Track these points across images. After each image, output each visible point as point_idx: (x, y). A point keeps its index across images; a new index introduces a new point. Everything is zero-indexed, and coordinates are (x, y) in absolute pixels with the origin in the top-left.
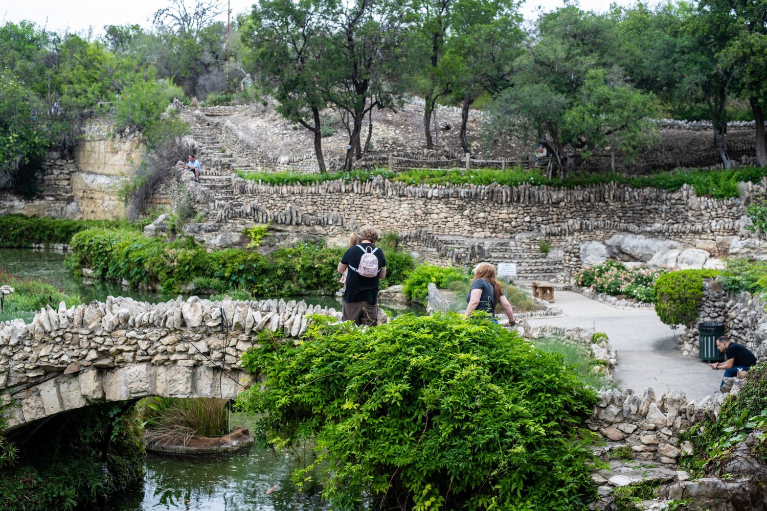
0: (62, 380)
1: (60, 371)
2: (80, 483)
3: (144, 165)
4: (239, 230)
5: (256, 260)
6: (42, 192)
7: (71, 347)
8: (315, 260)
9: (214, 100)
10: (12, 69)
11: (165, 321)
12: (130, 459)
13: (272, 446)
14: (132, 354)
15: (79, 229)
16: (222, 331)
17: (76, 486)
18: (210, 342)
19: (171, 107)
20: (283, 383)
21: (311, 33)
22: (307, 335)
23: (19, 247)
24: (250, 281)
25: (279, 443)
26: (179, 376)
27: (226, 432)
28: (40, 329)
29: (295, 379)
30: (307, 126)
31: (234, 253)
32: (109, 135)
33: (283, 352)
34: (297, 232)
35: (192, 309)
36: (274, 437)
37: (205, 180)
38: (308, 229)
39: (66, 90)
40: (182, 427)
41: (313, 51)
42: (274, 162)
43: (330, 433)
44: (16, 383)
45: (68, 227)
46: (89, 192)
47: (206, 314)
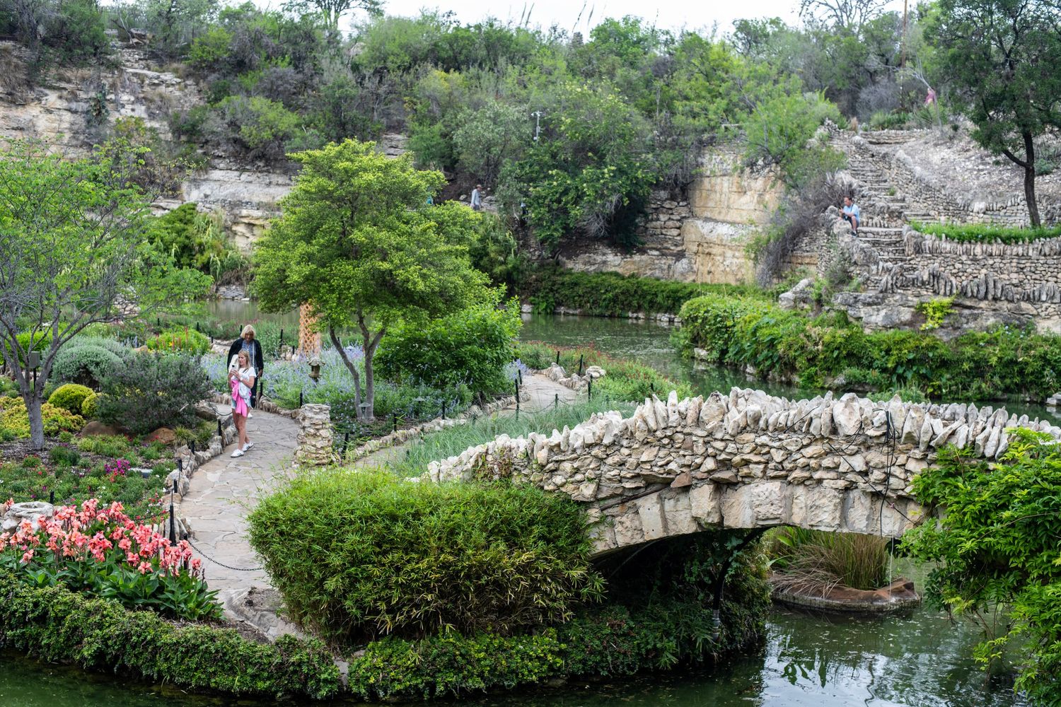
0: (668, 496)
1: (666, 483)
2: (684, 634)
3: (782, 210)
4: (911, 304)
5: (934, 348)
6: (643, 244)
7: (682, 452)
8: (1020, 350)
9: (881, 121)
10: (612, 80)
11: (809, 425)
12: (750, 609)
13: (947, 607)
14: (762, 466)
15: (689, 295)
16: (887, 443)
17: (677, 638)
18: (869, 458)
19: (821, 131)
20: (970, 521)
21: (1027, 26)
22: (1008, 456)
23: (611, 317)
24: (924, 377)
25: (958, 604)
26: (824, 501)
27: (883, 584)
28: (643, 426)
29: (988, 517)
30: (1014, 159)
31: (903, 336)
32: (735, 169)
33: (971, 478)
34: (994, 310)
35: (847, 411)
36: (952, 595)
37: (866, 233)
38: (1011, 306)
39: (680, 108)
40: (822, 572)
41: (1027, 50)
42: (964, 210)
43: (1034, 597)
44: (608, 494)
45: (676, 291)
46: (705, 245)
47: (866, 418)
